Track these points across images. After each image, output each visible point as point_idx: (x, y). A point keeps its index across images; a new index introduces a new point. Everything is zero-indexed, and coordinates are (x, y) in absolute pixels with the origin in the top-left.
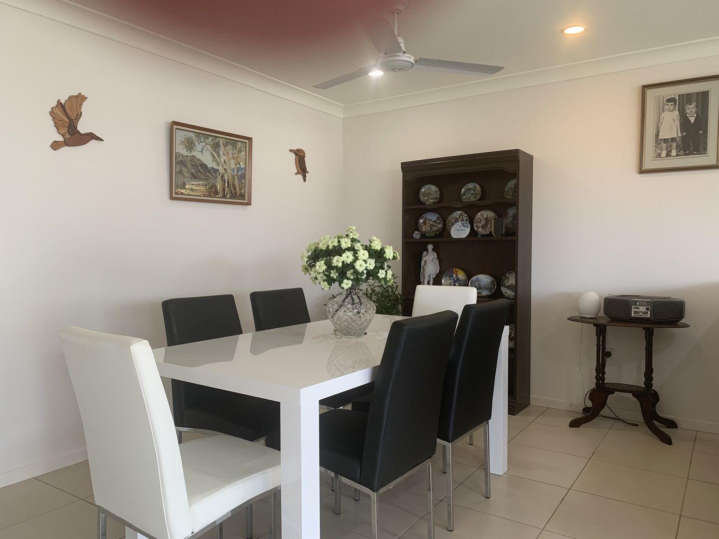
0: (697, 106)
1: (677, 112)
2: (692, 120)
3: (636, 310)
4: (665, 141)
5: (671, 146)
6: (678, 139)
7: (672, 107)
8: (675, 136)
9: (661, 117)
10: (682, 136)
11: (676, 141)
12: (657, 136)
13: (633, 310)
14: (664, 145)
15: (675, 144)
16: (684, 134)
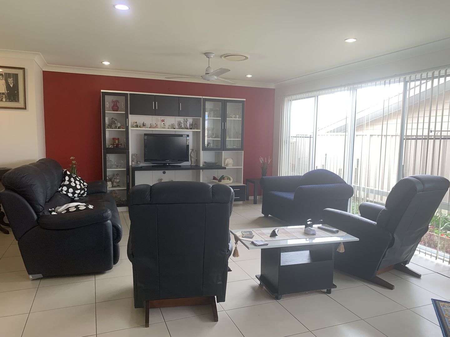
0: (13, 80)
2: (12, 86)
6: (5, 94)
7: (1, 78)
8: (4, 92)
15: (4, 96)
16: (8, 92)
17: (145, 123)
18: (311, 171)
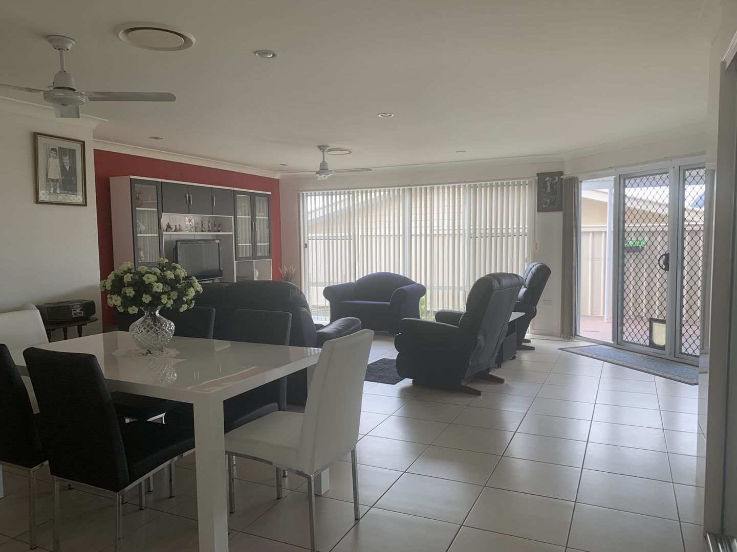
0: (69, 158)
1: (58, 160)
3: (75, 312)
4: (52, 180)
5: (56, 185)
6: (60, 181)
7: (55, 155)
8: (58, 178)
9: (49, 161)
10: (63, 179)
11: (59, 182)
12: (47, 175)
13: (73, 312)
14: (52, 184)
15: (58, 184)
16: (64, 178)
17: (170, 224)
18: (370, 275)
